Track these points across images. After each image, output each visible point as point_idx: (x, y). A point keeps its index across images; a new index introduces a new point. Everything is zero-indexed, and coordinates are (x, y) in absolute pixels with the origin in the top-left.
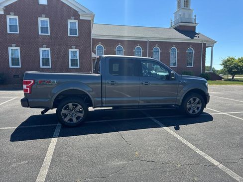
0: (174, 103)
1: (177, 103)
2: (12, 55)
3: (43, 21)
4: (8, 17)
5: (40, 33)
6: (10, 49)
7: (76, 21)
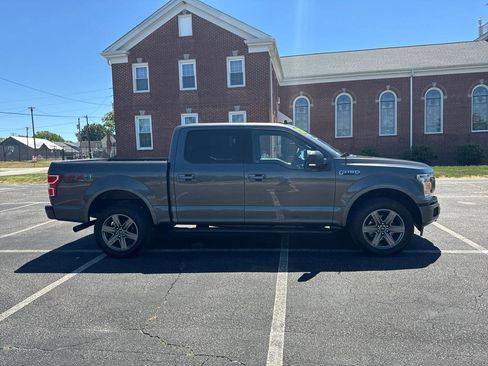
0: (330, 221)
1: (335, 222)
2: (141, 129)
3: (187, 65)
4: (135, 66)
5: (181, 88)
6: (137, 119)
7: (242, 58)
